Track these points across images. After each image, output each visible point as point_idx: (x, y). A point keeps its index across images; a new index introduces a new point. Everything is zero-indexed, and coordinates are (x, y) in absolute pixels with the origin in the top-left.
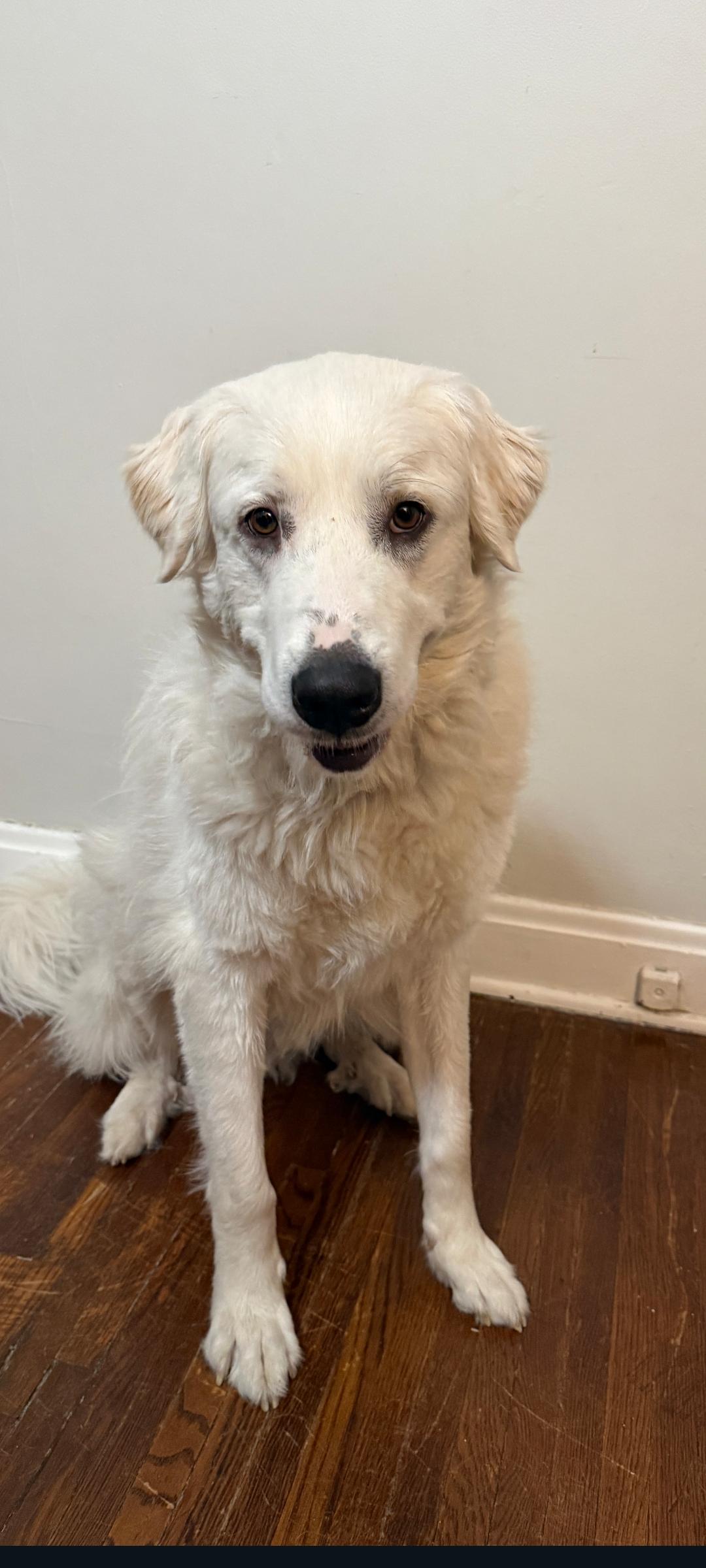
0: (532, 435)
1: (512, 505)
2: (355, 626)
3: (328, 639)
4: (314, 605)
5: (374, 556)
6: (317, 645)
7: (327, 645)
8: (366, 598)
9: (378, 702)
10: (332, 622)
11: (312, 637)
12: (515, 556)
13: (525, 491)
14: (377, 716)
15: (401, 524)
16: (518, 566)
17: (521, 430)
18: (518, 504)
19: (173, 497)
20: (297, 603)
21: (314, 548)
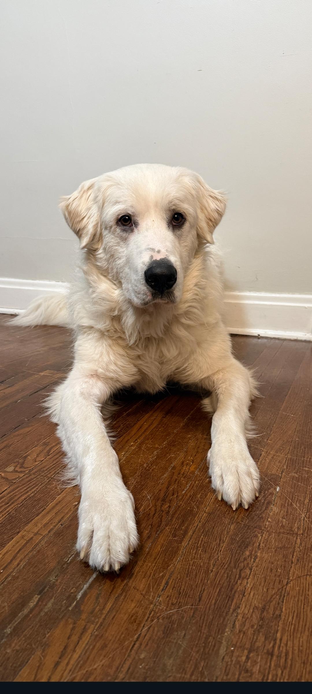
0: (220, 193)
1: (211, 220)
2: (167, 254)
3: (158, 257)
4: (151, 246)
5: (169, 233)
6: (154, 259)
7: (158, 259)
8: (169, 244)
9: (176, 279)
10: (159, 252)
11: (152, 257)
12: (212, 239)
13: (216, 215)
14: (175, 285)
15: (176, 222)
16: (213, 241)
17: (216, 191)
18: (213, 220)
19: (86, 216)
20: (143, 247)
21: (147, 230)
